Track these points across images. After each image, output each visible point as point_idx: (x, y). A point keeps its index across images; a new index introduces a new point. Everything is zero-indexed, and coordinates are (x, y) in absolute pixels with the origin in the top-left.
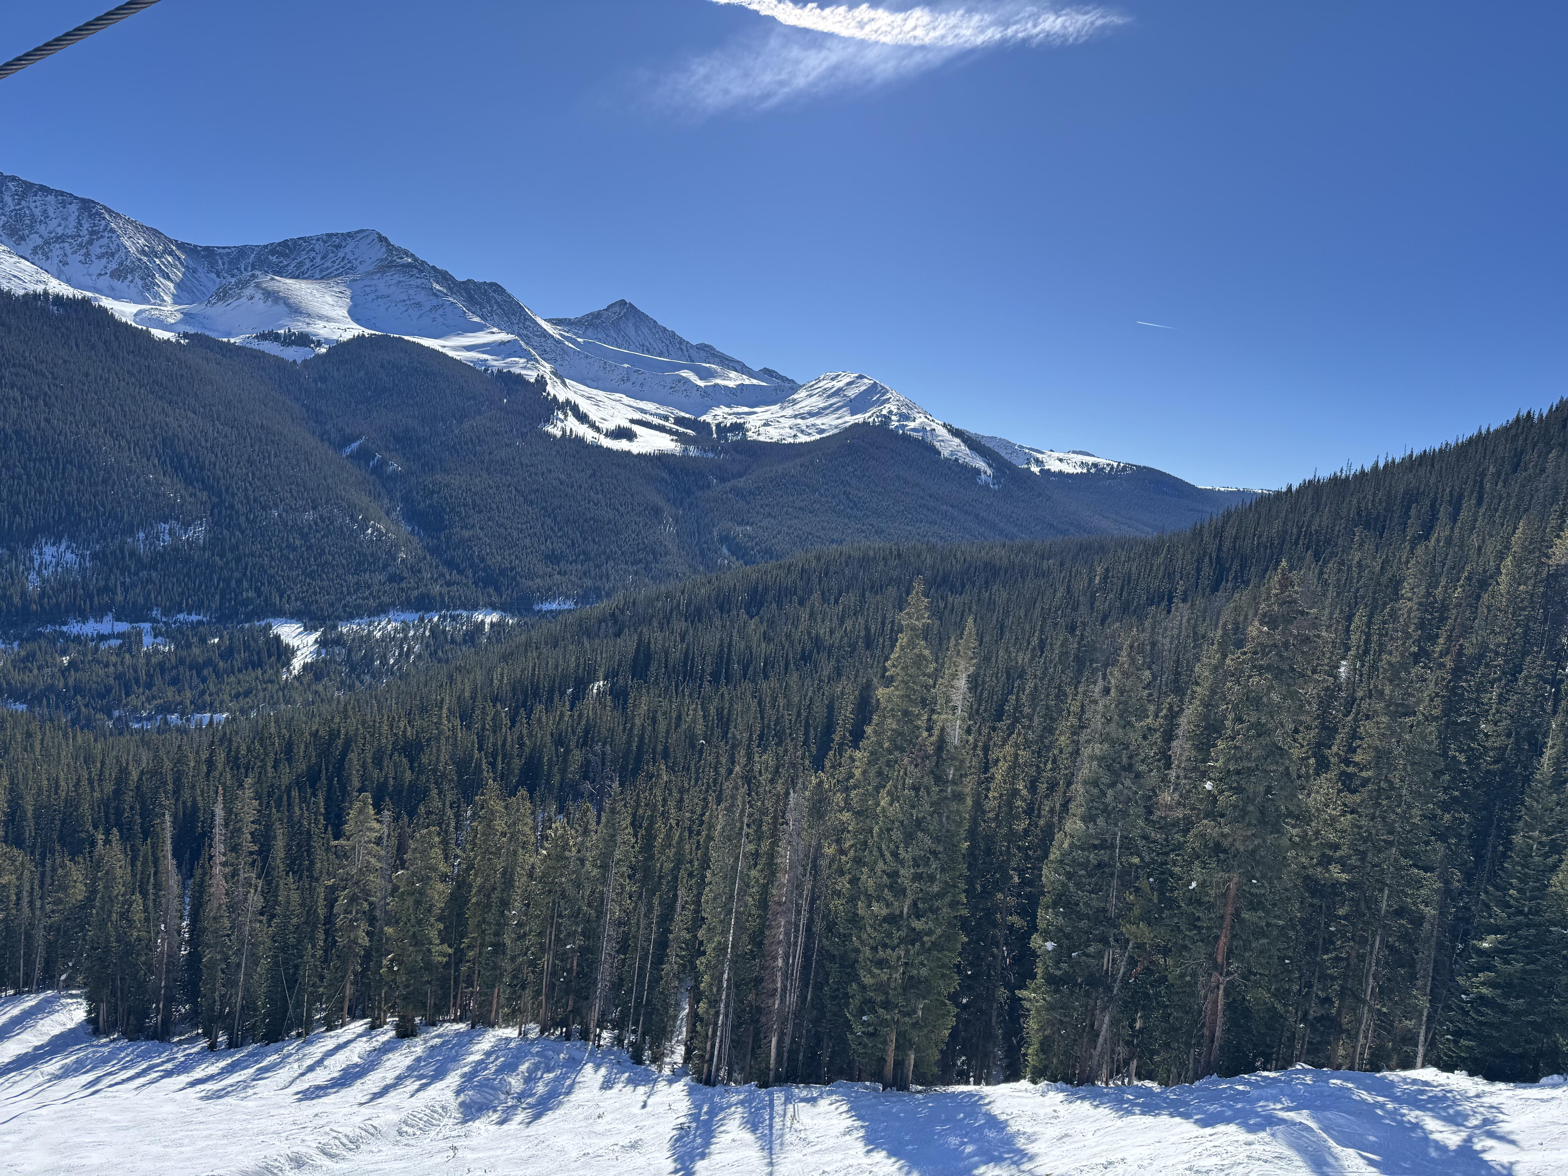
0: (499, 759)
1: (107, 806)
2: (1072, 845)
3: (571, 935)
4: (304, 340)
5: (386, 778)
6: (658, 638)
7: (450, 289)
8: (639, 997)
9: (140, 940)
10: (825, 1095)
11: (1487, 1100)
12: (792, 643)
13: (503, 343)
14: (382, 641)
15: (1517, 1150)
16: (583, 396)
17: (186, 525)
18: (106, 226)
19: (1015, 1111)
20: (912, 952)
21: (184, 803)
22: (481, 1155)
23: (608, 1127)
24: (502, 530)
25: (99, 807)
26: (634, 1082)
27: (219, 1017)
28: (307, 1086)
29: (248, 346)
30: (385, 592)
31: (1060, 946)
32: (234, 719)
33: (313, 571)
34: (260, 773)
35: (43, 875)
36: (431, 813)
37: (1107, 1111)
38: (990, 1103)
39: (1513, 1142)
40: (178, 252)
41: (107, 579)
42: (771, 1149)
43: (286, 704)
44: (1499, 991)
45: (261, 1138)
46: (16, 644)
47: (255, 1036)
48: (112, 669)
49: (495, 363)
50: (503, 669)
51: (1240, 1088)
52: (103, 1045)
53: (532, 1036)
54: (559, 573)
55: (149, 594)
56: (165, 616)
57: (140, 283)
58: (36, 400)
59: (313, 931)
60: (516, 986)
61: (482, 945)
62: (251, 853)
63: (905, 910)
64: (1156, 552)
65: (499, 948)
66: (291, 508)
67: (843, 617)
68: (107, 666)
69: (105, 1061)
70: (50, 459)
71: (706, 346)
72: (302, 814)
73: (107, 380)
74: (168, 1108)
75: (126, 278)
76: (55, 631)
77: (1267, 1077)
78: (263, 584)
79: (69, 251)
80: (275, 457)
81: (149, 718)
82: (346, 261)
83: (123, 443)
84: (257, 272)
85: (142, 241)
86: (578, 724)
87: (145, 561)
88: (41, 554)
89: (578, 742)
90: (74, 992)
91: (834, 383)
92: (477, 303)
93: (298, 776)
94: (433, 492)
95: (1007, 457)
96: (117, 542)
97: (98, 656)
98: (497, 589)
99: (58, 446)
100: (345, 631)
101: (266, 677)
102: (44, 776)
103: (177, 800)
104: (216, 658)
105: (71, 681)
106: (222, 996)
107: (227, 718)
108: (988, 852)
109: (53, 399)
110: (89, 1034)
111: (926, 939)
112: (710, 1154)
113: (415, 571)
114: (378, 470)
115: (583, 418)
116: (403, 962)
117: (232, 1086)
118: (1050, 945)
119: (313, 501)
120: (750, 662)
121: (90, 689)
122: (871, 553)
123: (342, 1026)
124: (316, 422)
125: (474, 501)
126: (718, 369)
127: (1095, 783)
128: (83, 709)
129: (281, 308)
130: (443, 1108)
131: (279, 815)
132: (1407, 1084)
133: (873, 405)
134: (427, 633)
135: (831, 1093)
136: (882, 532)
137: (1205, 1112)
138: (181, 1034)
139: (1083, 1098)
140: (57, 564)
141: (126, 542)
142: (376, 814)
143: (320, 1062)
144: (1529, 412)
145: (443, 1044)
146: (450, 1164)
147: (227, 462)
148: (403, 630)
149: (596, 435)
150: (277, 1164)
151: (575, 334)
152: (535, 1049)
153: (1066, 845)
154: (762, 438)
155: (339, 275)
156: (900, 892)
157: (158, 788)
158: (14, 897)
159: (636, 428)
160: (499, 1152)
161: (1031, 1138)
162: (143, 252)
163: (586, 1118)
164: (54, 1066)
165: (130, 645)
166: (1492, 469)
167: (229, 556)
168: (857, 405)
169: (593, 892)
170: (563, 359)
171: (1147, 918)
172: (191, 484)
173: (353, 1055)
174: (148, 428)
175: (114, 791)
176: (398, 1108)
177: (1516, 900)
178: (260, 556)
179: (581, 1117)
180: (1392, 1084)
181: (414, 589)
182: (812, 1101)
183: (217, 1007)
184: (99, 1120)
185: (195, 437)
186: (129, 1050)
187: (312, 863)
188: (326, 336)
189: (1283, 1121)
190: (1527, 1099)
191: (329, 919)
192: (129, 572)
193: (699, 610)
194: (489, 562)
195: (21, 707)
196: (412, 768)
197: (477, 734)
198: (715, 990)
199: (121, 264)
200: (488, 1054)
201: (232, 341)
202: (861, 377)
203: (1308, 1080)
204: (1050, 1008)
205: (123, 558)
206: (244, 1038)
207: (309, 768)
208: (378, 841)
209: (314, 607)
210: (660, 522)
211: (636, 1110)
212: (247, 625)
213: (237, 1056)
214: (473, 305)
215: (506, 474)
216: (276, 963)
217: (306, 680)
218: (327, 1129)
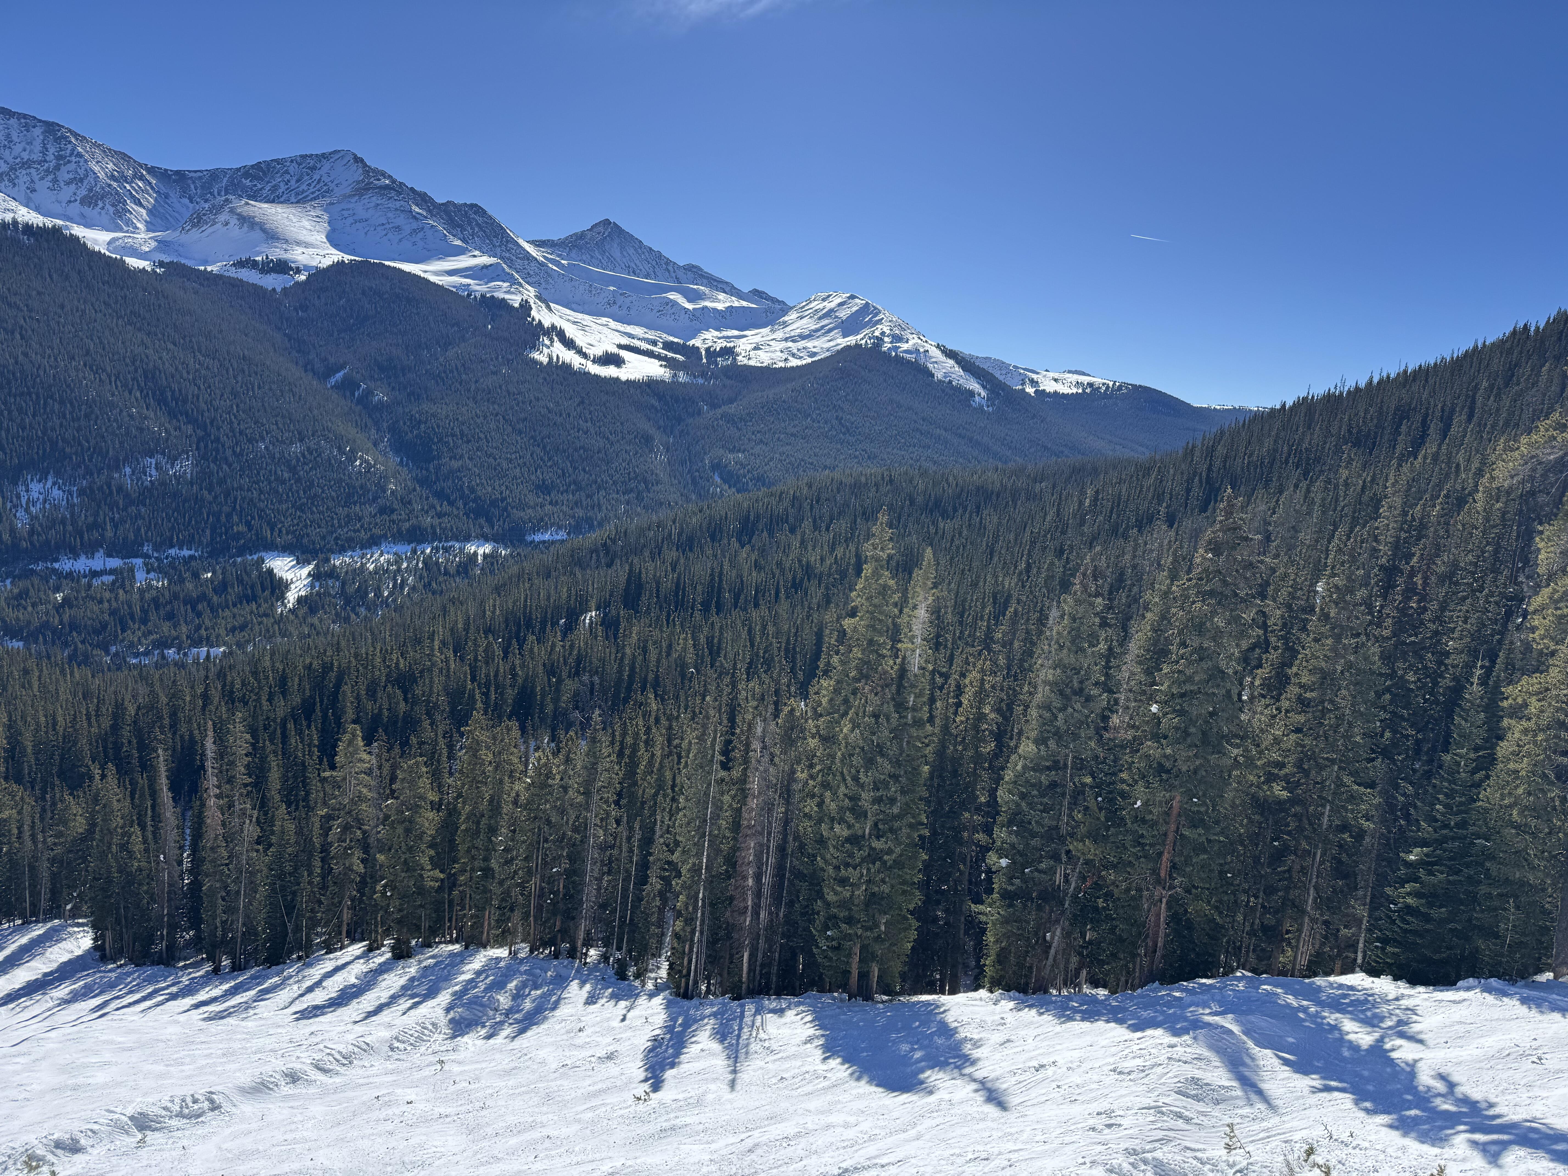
0: (492, 689)
1: (105, 741)
2: (1024, 767)
3: (557, 859)
4: (282, 267)
5: (380, 709)
6: (649, 569)
7: (429, 211)
8: (623, 917)
9: (141, 870)
10: (792, 1006)
11: (1404, 1003)
12: (783, 571)
13: (485, 267)
14: (376, 573)
15: (1422, 1048)
16: (568, 320)
17: (173, 460)
18: (73, 150)
19: (965, 1019)
20: (873, 870)
21: (182, 737)
22: (466, 1068)
23: (588, 1040)
24: (491, 460)
25: (97, 742)
26: (616, 997)
27: (222, 942)
28: (305, 1006)
29: (226, 274)
30: (376, 524)
31: (1014, 862)
32: (231, 653)
33: (303, 504)
34: (255, 707)
35: (44, 810)
36: (424, 743)
37: (1050, 1018)
38: (945, 1011)
39: (1421, 1042)
40: (148, 177)
41: (96, 515)
42: (736, 1057)
43: (283, 637)
44: (1424, 901)
45: (259, 1056)
46: (8, 582)
47: (257, 959)
48: (106, 605)
49: (478, 288)
50: (495, 600)
51: (1177, 994)
52: (110, 971)
53: (522, 955)
54: (551, 503)
55: (139, 529)
56: (157, 551)
57: (112, 210)
58: (13, 333)
59: (309, 859)
60: (504, 908)
61: (473, 870)
62: (246, 785)
63: (867, 831)
64: (1147, 472)
65: (488, 872)
66: (278, 440)
67: (834, 544)
68: (101, 602)
69: (112, 986)
70: (30, 394)
71: (693, 266)
72: (297, 747)
73: (84, 311)
74: (172, 1029)
75: (97, 205)
76: (47, 568)
77: (1204, 984)
78: (253, 518)
79: (36, 178)
80: (259, 388)
81: (146, 654)
82: (322, 184)
83: (104, 377)
84: (231, 197)
85: (110, 166)
86: (570, 654)
87: (133, 496)
88: (27, 491)
89: (570, 672)
90: (80, 921)
91: (825, 303)
92: (459, 226)
93: (293, 709)
94: (420, 422)
95: (1001, 378)
96: (103, 477)
97: (91, 592)
98: (489, 521)
99: (38, 380)
100: (337, 563)
101: (261, 610)
102: (41, 713)
103: (174, 733)
104: (210, 593)
105: (66, 618)
106: (224, 923)
107: (224, 652)
108: (955, 773)
109: (30, 332)
110: (96, 960)
111: (886, 857)
112: (679, 1063)
113: (406, 502)
114: (364, 400)
115: (569, 344)
116: (396, 887)
117: (234, 1007)
118: (1004, 862)
119: (299, 433)
120: (741, 590)
121: (85, 626)
122: (863, 479)
123: (341, 948)
124: (298, 352)
125: (461, 431)
126: (706, 290)
127: (1047, 707)
128: (80, 645)
129: (257, 234)
130: (433, 1024)
131: (273, 747)
132: (1333, 988)
133: (865, 326)
134: (420, 565)
135: (799, 1004)
136: (876, 457)
137: (1138, 1018)
138: (185, 959)
139: (1030, 1007)
140: (45, 501)
141: (112, 478)
142: (365, 745)
143: (318, 984)
144: (1526, 325)
145: (436, 964)
146: (438, 1077)
147: (210, 395)
148: (396, 562)
149: (583, 361)
150: (273, 1080)
151: (559, 256)
152: (523, 968)
153: (1019, 768)
154: (752, 363)
155: (315, 199)
156: (861, 814)
157: (154, 722)
158: (15, 831)
159: (624, 354)
160: (484, 1065)
161: (977, 1044)
162: (112, 177)
163: (568, 1032)
164: (63, 991)
165: (123, 581)
166: (1485, 384)
167: (218, 489)
168: (848, 327)
169: (578, 817)
170: (547, 282)
171: (1095, 836)
172: (175, 417)
173: (350, 977)
174: (128, 360)
175: (112, 726)
176: (390, 1026)
177: (1443, 814)
178: (249, 490)
179: (563, 1031)
180: (1319, 989)
181: (405, 521)
182: (780, 1012)
183: (219, 933)
184: (104, 1042)
185: (176, 369)
186: (135, 975)
187: (308, 794)
188: (305, 262)
189: (1209, 1025)
190: (1441, 1001)
191: (325, 848)
192: (118, 508)
193: (691, 540)
194: (479, 493)
195: (18, 644)
196: (406, 700)
197: (470, 665)
198: (691, 909)
199: (91, 190)
200: (478, 973)
201: (209, 269)
202: (852, 297)
203: (1241, 986)
204: (1005, 921)
205: (111, 492)
206: (247, 962)
207: (304, 701)
208: (369, 772)
209: (305, 540)
210: (651, 451)
211: (616, 1023)
212: (239, 560)
213: (241, 979)
214: (454, 228)
215: (494, 403)
216: (274, 890)
217: (301, 613)
218: (321, 1046)
